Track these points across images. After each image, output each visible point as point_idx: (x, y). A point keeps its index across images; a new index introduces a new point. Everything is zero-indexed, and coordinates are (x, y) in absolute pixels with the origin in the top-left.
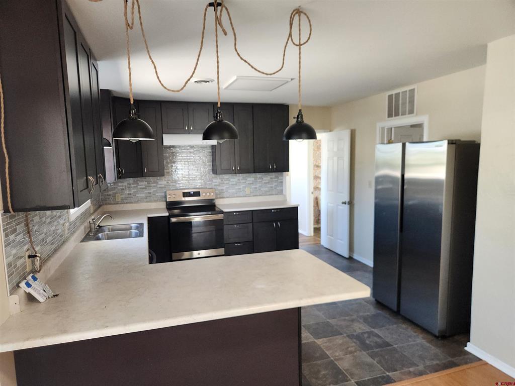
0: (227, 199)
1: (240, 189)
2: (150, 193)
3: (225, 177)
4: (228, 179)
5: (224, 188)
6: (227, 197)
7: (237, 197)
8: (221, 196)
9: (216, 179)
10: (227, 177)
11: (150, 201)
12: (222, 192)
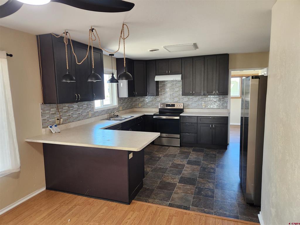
0: (191, 109)
1: (199, 104)
2: (153, 104)
3: (191, 97)
4: (191, 99)
5: (190, 103)
6: (191, 108)
7: (197, 108)
8: (188, 107)
9: (186, 99)
10: (192, 97)
11: (153, 108)
12: (188, 105)
